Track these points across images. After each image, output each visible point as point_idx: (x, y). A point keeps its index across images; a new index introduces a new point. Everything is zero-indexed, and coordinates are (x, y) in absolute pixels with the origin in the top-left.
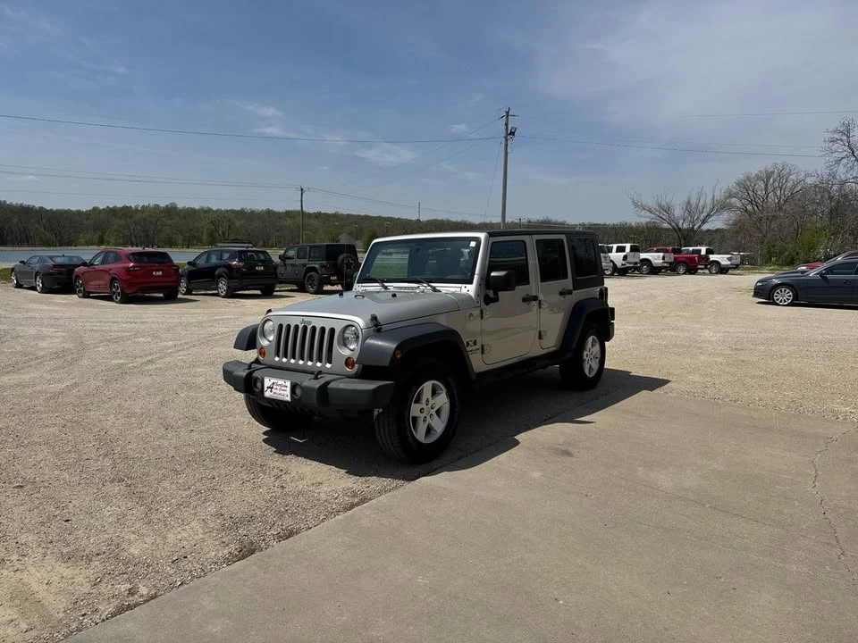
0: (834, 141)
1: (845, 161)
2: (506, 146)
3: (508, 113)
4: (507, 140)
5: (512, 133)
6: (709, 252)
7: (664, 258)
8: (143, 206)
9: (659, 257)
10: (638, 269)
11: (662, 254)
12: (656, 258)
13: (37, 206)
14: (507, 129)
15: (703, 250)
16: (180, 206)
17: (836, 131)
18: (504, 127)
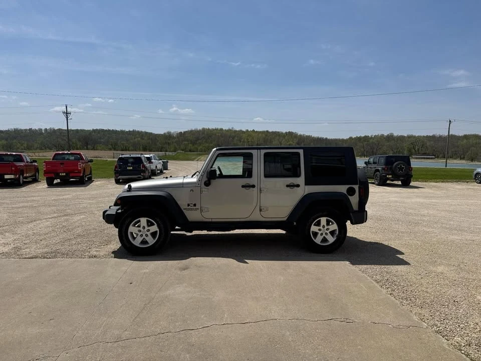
8: (375, 136)
13: (325, 137)
16: (395, 135)
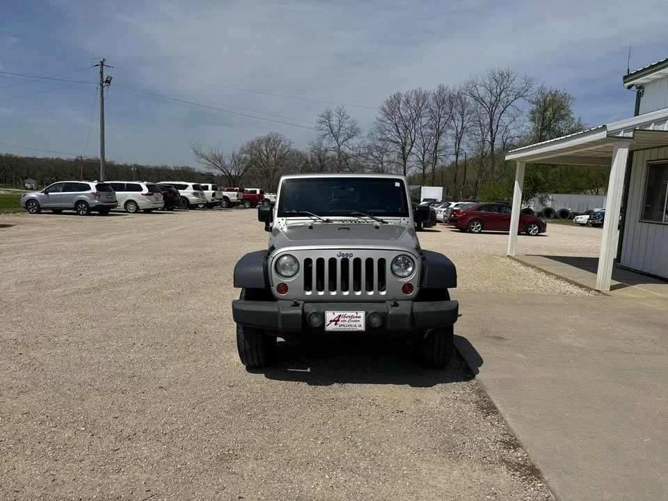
0: (321, 122)
1: (327, 136)
2: (102, 91)
3: (102, 63)
4: (103, 87)
5: (108, 82)
6: (262, 192)
7: (238, 196)
9: (234, 195)
10: (220, 204)
11: (236, 193)
12: (232, 196)
14: (102, 77)
15: (258, 191)
17: (323, 116)
18: (99, 75)
